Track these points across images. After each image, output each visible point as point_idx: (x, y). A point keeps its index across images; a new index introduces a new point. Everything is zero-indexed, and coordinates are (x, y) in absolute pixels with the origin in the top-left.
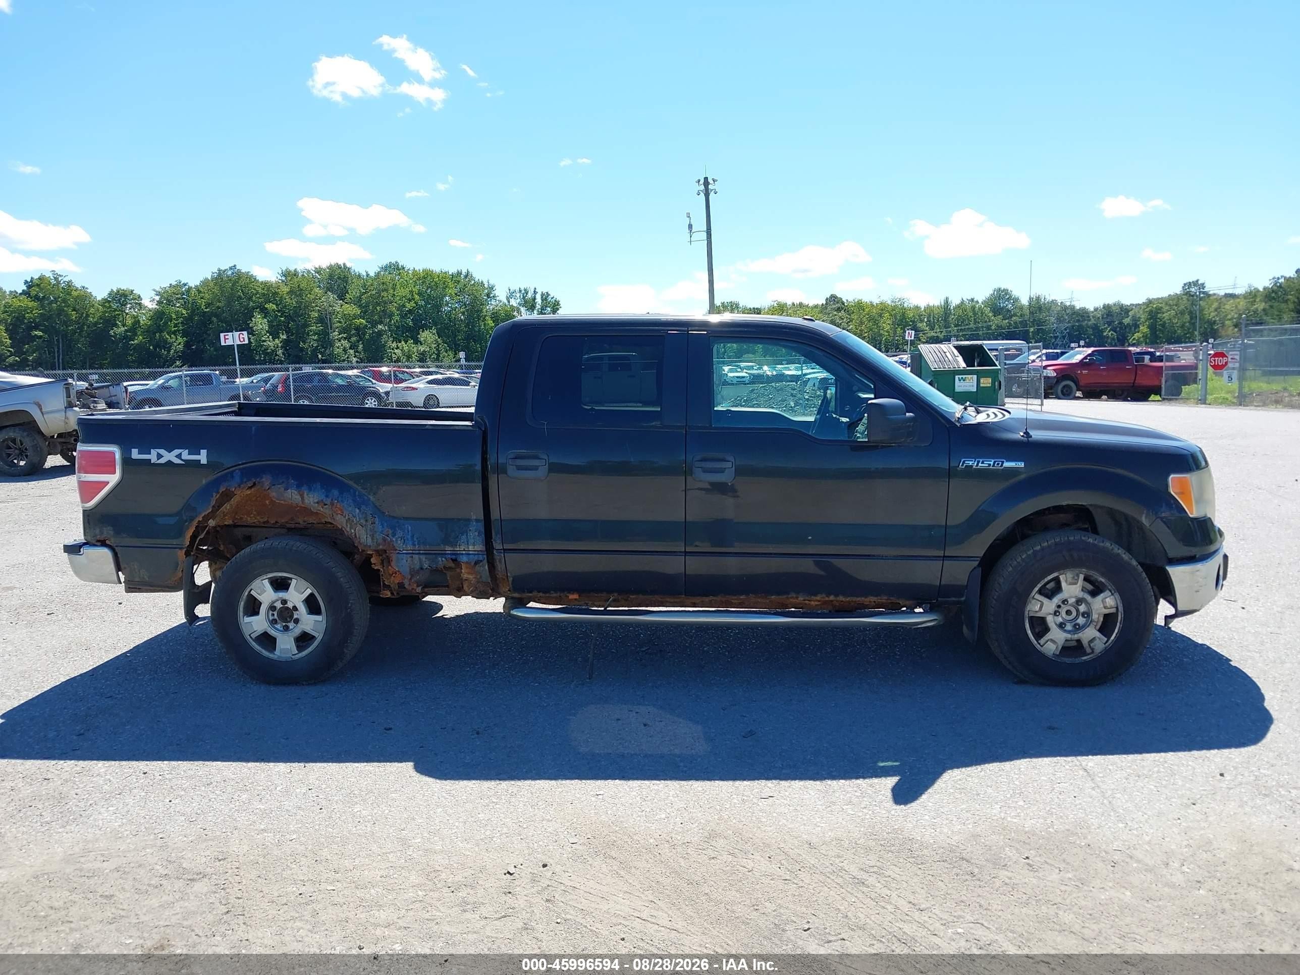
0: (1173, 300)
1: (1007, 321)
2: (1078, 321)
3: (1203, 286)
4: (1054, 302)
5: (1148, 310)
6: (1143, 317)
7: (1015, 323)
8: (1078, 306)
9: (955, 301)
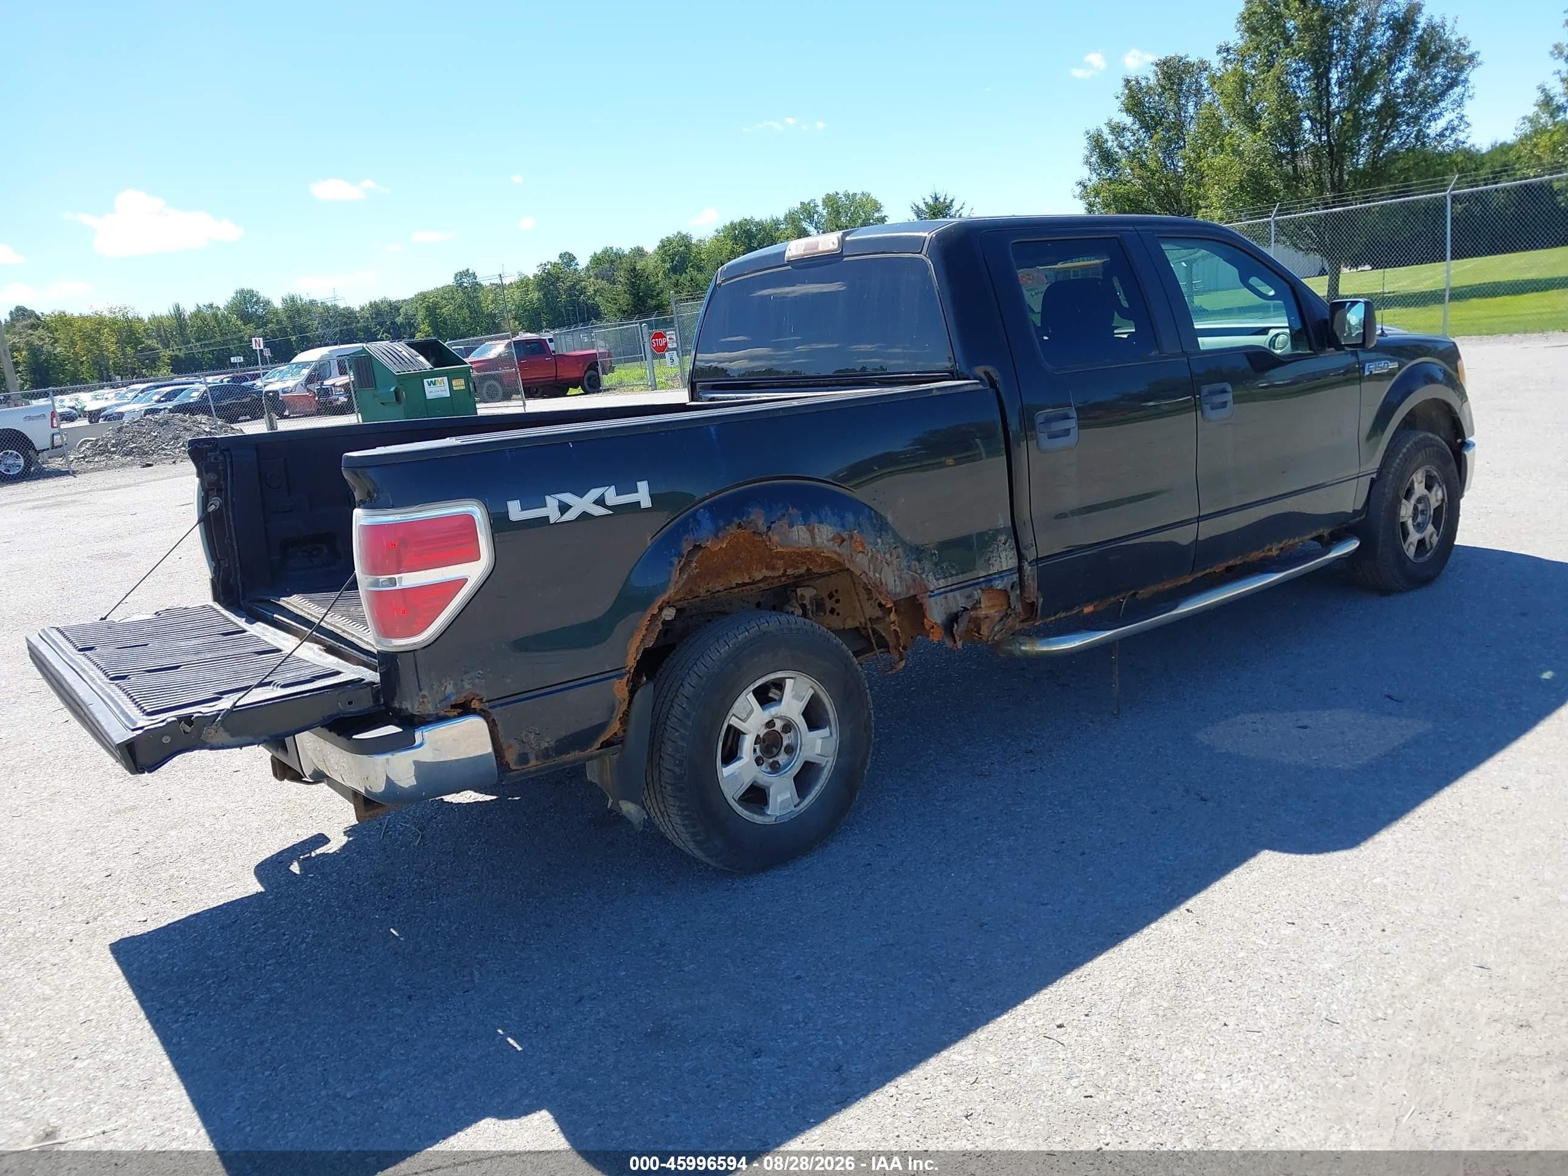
0: (446, 293)
1: (261, 330)
2: (346, 324)
3: (474, 276)
4: (312, 303)
5: (424, 305)
6: (421, 314)
7: (271, 331)
8: (342, 305)
9: (189, 309)
